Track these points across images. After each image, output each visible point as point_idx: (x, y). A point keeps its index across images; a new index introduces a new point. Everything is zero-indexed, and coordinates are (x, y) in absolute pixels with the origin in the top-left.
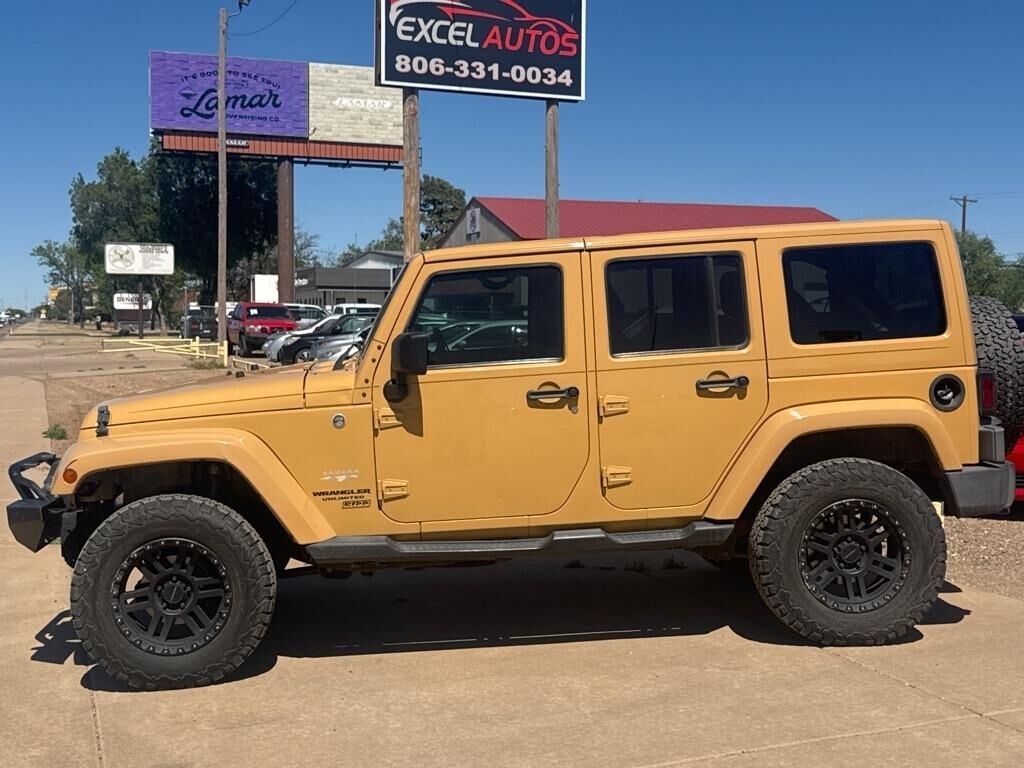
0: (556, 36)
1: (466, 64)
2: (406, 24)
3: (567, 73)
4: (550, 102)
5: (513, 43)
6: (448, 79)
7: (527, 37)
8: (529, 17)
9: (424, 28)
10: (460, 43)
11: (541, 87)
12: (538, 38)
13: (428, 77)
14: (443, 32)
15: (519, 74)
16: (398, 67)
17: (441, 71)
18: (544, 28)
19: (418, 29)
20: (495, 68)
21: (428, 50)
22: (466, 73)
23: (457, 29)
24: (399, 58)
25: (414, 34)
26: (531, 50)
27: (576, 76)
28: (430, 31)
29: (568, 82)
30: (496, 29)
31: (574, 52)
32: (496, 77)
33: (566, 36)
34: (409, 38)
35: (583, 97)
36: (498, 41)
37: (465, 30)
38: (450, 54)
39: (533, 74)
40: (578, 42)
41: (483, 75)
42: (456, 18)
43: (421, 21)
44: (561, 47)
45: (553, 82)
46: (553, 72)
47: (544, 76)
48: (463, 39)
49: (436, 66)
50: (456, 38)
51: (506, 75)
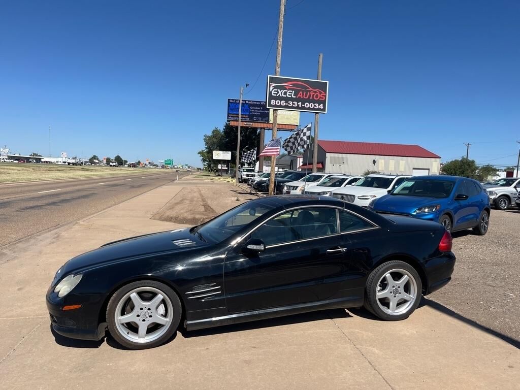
0: (319, 95)
1: (291, 102)
2: (275, 91)
3: (322, 105)
4: (316, 113)
5: (306, 96)
6: (286, 107)
7: (310, 95)
8: (311, 89)
9: (280, 92)
10: (290, 96)
11: (314, 109)
12: (313, 95)
13: (280, 106)
14: (285, 93)
15: (307, 105)
16: (272, 103)
17: (284, 105)
18: (316, 92)
19: (278, 93)
20: (300, 103)
21: (281, 99)
22: (292, 105)
23: (290, 92)
24: (272, 101)
25: (277, 94)
26: (311, 98)
27: (324, 106)
28: (281, 93)
29: (322, 108)
30: (301, 92)
31: (324, 99)
32: (300, 106)
33: (322, 94)
34: (275, 95)
35: (326, 112)
36: (301, 96)
37: (292, 93)
38: (287, 100)
39: (311, 105)
40: (326, 96)
41: (296, 105)
42: (289, 89)
43: (279, 90)
44: (320, 98)
45: (317, 107)
46: (317, 105)
47: (315, 106)
48: (291, 95)
49: (283, 103)
50: (289, 95)
51: (303, 105)
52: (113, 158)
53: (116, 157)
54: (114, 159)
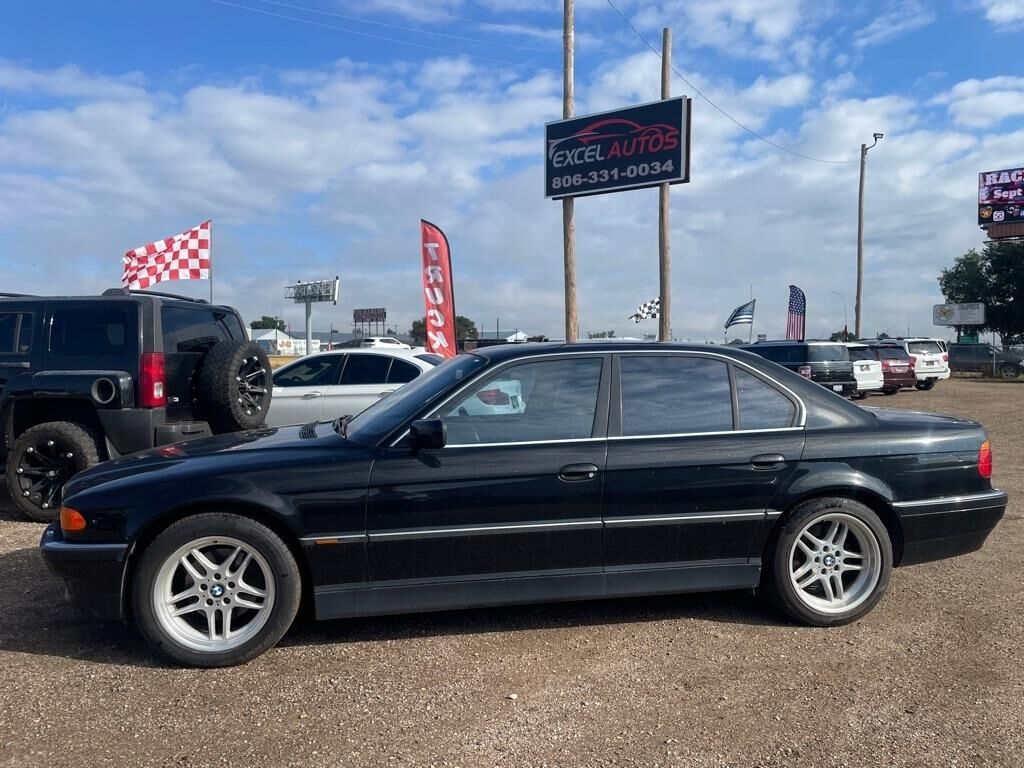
0: (660, 136)
1: (595, 173)
2: (559, 156)
3: (670, 162)
5: (628, 150)
6: (585, 187)
7: (638, 144)
8: (641, 129)
9: (569, 156)
10: (592, 160)
11: (650, 177)
12: (647, 141)
13: (573, 188)
15: (632, 171)
16: (554, 186)
17: (580, 183)
18: (652, 133)
20: (615, 172)
21: (572, 170)
22: (596, 180)
23: (590, 151)
24: (554, 180)
25: (563, 162)
26: (641, 152)
27: (677, 164)
28: (573, 158)
29: (670, 169)
30: (616, 144)
31: (676, 145)
32: (616, 177)
33: (669, 134)
34: (560, 165)
36: (618, 153)
37: (595, 150)
38: (584, 170)
39: (642, 169)
40: (679, 137)
41: (607, 178)
42: (591, 143)
43: (567, 152)
44: (665, 144)
45: (658, 171)
46: (658, 164)
47: (651, 168)
48: (594, 156)
49: (577, 179)
50: (589, 157)
51: (623, 174)
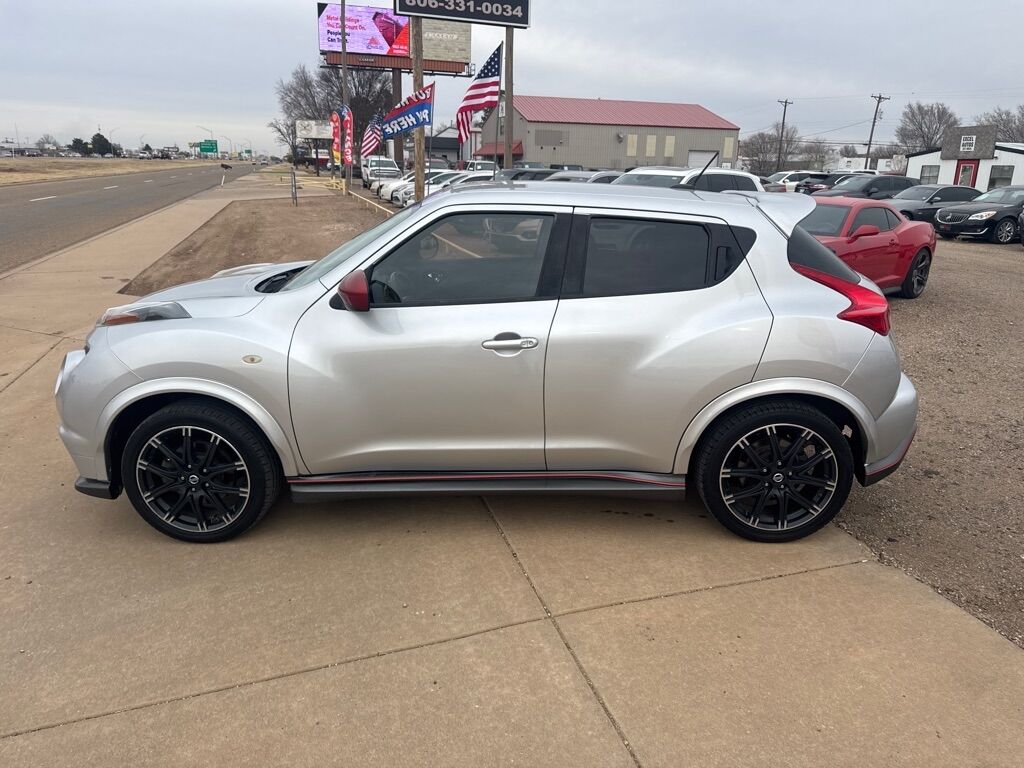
3: (519, 8)
4: (508, 27)
6: (440, 11)
11: (501, 18)
13: (428, 10)
15: (487, 8)
16: (408, 2)
17: (436, 6)
20: (471, 4)
22: (453, 7)
27: (526, 11)
29: (520, 14)
32: (472, 10)
35: (530, 26)
39: (497, 9)
41: (463, 8)
45: (509, 14)
46: (510, 7)
47: (504, 10)
49: (432, 2)
51: (479, 9)
52: (88, 139)
53: (94, 138)
54: (90, 141)
